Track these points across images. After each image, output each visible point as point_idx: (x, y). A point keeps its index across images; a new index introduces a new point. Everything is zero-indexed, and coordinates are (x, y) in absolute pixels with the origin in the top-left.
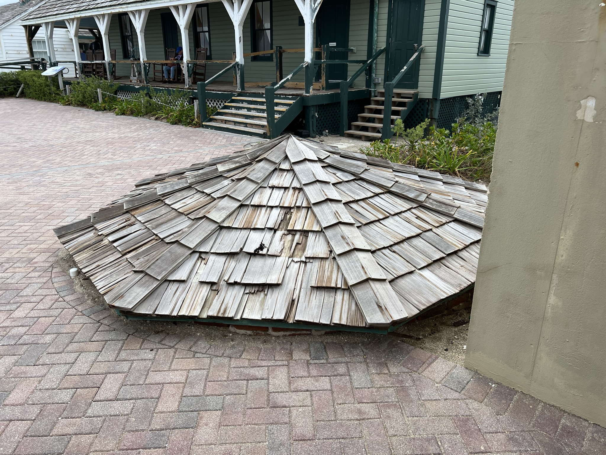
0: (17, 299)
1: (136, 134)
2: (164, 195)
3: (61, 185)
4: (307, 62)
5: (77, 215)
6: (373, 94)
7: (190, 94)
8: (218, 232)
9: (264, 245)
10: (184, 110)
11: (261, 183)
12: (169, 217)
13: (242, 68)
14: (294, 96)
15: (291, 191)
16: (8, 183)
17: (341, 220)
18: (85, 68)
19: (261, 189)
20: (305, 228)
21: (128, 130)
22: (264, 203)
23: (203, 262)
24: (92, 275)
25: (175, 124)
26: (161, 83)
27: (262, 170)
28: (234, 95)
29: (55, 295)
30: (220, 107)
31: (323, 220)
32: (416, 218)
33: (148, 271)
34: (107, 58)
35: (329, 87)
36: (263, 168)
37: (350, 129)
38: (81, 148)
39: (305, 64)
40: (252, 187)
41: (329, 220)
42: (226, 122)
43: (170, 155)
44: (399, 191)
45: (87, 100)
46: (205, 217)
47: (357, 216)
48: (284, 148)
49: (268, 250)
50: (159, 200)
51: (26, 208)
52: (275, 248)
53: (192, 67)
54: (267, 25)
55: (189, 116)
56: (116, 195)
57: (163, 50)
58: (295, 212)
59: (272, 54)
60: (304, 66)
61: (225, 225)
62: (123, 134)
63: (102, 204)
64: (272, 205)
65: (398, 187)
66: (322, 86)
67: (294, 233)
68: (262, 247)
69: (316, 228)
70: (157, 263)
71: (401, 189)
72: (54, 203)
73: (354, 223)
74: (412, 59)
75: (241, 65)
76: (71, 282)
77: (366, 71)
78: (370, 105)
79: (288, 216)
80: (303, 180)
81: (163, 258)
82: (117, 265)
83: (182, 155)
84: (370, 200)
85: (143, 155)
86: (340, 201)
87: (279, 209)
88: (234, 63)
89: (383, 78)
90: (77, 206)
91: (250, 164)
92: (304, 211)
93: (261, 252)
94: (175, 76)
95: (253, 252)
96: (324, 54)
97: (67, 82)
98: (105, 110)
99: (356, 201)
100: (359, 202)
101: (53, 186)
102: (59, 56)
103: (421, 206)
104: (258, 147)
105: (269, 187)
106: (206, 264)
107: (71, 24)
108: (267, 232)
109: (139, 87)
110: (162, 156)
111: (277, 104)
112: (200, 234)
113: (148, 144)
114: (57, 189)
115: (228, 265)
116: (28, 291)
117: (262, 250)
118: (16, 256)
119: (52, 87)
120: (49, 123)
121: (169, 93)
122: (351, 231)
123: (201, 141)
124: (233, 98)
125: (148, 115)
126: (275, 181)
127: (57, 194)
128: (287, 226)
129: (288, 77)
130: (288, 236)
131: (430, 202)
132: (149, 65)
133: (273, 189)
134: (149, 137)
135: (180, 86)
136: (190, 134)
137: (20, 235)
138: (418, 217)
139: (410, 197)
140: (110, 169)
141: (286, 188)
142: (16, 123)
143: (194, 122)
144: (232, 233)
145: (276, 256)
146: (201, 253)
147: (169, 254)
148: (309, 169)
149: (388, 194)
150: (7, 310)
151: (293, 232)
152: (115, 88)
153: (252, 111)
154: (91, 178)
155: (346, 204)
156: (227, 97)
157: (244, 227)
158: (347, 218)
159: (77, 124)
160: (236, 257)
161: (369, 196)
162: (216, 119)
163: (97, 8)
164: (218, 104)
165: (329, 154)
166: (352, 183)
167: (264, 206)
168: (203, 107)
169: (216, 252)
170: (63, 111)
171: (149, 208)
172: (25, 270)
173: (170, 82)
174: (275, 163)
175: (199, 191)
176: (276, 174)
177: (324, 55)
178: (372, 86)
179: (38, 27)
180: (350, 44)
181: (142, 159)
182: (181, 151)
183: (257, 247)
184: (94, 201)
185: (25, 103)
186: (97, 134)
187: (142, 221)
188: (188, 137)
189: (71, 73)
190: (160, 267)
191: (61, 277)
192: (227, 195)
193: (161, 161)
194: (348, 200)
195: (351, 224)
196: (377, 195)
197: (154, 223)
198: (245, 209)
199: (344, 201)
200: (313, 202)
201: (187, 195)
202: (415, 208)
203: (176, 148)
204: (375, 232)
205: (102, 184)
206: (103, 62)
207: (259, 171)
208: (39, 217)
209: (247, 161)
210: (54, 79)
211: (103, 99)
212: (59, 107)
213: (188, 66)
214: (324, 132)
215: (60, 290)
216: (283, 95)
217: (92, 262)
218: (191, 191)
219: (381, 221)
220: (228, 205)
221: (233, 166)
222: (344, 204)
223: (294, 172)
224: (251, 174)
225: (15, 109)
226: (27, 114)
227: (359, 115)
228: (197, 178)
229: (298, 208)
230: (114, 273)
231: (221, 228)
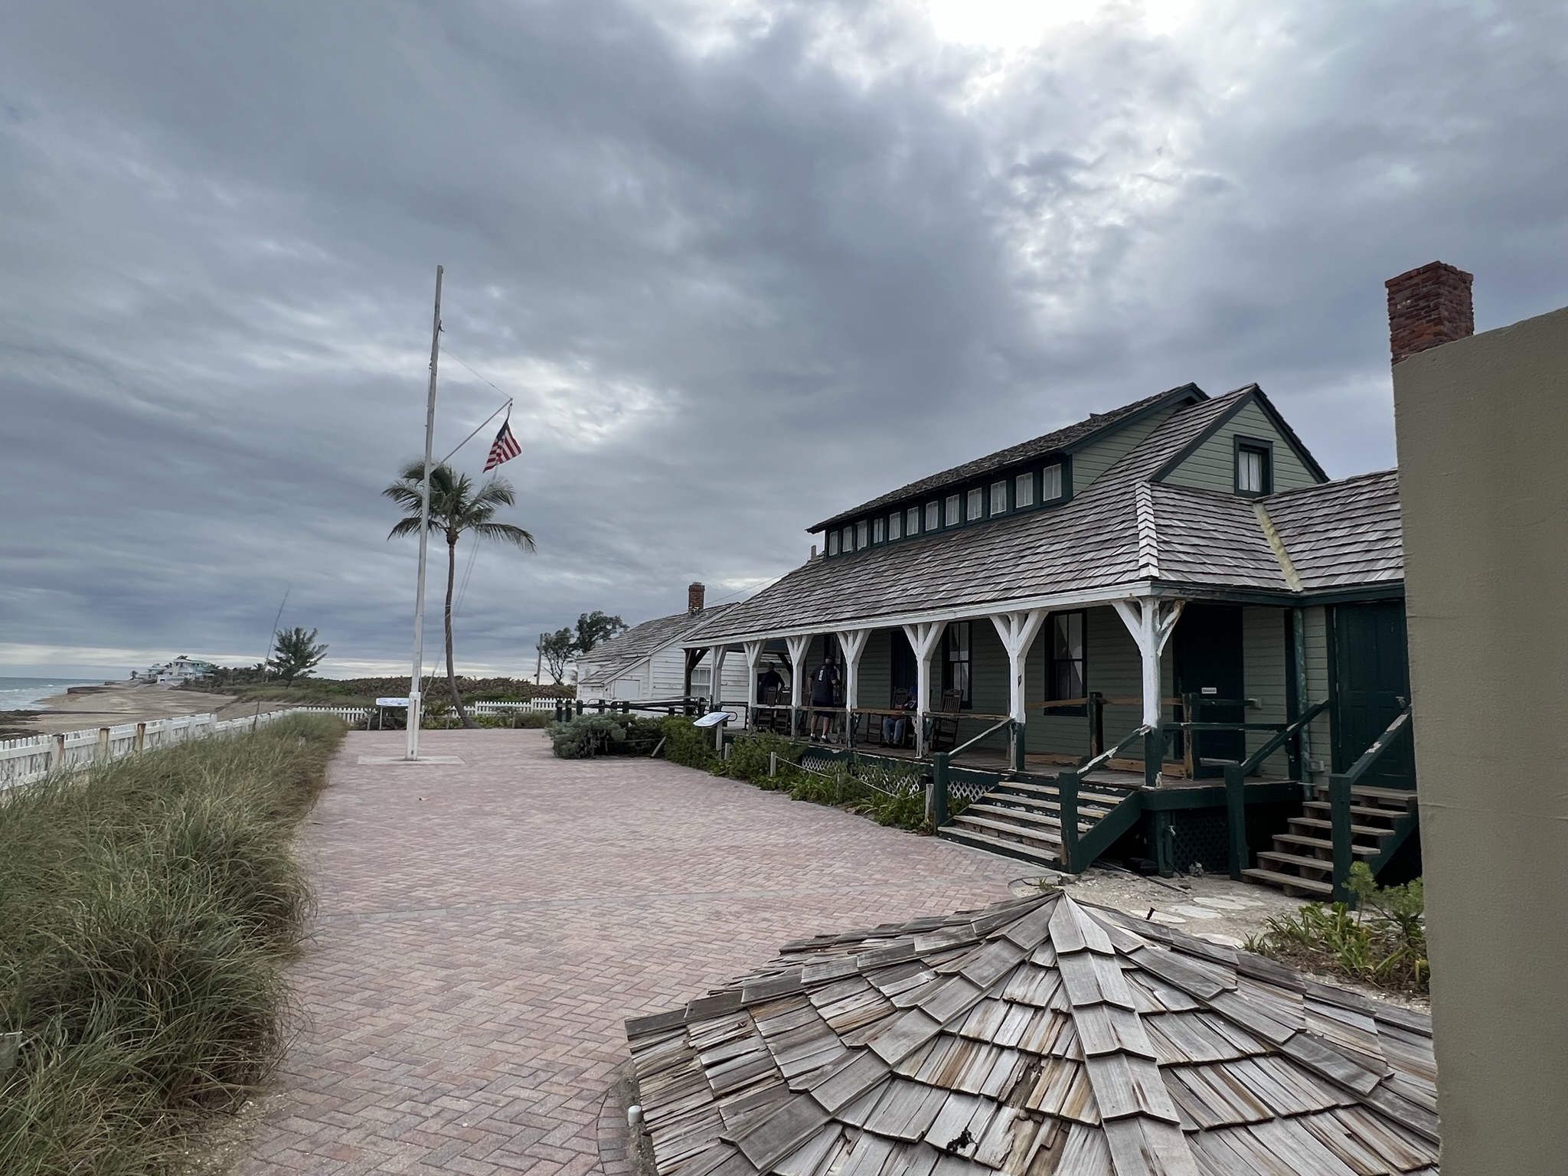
0: (536, 1150)
1: (815, 839)
2: (811, 985)
3: (668, 930)
4: (1148, 727)
5: (676, 993)
6: (1308, 794)
7: (924, 770)
8: (885, 1085)
9: (970, 1134)
10: (906, 801)
11: (988, 988)
12: (811, 1032)
13: (1021, 730)
14: (1123, 790)
15: (1048, 1017)
16: (593, 915)
17: (1144, 1109)
18: (761, 714)
19: (987, 1002)
20: (1063, 1113)
21: (804, 831)
22: (987, 1037)
23: (847, 1148)
24: (656, 1130)
25: (888, 825)
26: (876, 747)
27: (994, 961)
28: (1002, 779)
29: (594, 1155)
30: (977, 798)
31: (1106, 1101)
32: (1348, 1136)
33: (743, 1147)
34: (795, 702)
35: (1201, 773)
36: (997, 956)
37: (1254, 865)
38: (719, 859)
39: (1144, 730)
40: (970, 995)
41: (1117, 1101)
42: (982, 829)
43: (863, 888)
44: (1306, 1055)
45: (751, 769)
46: (866, 1047)
47: (1189, 1103)
48: (1046, 919)
49: (977, 1149)
50: (799, 993)
51: (603, 968)
52: (993, 1148)
53: (931, 723)
54: (1077, 653)
55: (914, 813)
56: (749, 962)
57: (889, 689)
58: (1049, 1067)
59: (1084, 706)
60: (1142, 734)
61: (902, 1071)
62: (794, 838)
63: (720, 977)
64: (1004, 1043)
65: (1302, 1045)
66: (1187, 771)
67: (1038, 1118)
68: (964, 1140)
69: (1087, 1118)
70: (761, 1131)
71: (1311, 1052)
72: (647, 964)
73: (1178, 1120)
74: (1392, 728)
75: (1020, 724)
76: (624, 1134)
77: (1286, 745)
78: (1303, 816)
79: (1033, 1075)
80: (1075, 995)
81: (774, 1122)
82: (701, 1117)
83: (884, 891)
84: (1231, 1067)
85: (816, 883)
86: (1153, 1060)
87: (1017, 1055)
88: (1006, 720)
89: (1329, 762)
90: (680, 976)
91: (976, 943)
92: (1069, 1069)
93: (960, 1151)
94: (902, 736)
95: (944, 1147)
96: (1188, 710)
97: (727, 738)
98: (777, 788)
99: (1194, 1066)
100: (1201, 1070)
101: (656, 930)
102: (727, 693)
103: (1362, 1104)
104: (1001, 908)
105: (1004, 1000)
106: (850, 1154)
107: (751, 648)
108: (983, 1105)
109: (838, 751)
110: (848, 889)
111: (1086, 803)
112: (852, 1083)
113: (831, 862)
114: (660, 938)
115: (892, 1165)
116: (556, 1137)
117: (964, 1146)
118: (561, 1060)
119: (705, 745)
120: (685, 807)
121: (885, 763)
122: (1168, 1140)
123: (928, 865)
124: (1001, 784)
125: (846, 803)
126: (1016, 989)
127: (658, 946)
128: (1026, 1100)
129: (1107, 753)
130: (1026, 1122)
131: (1387, 1099)
132: (860, 717)
133: (1011, 1007)
134: (836, 848)
135: (907, 754)
136: (910, 849)
137: (580, 1019)
138: (1352, 1135)
139: (1333, 1076)
140: (753, 907)
141: (1038, 1009)
142: (637, 805)
143: (922, 825)
144: (914, 1092)
145: (993, 1169)
146: (846, 1126)
147: (787, 1117)
148: (1090, 973)
149: (1279, 1060)
150: (516, 1169)
151: (1036, 1116)
152: (800, 751)
153: (1035, 812)
154: (718, 922)
155: (1168, 1068)
156: (990, 781)
157: (938, 1084)
158: (1161, 1105)
159: (726, 813)
160: (911, 1151)
161: (1227, 1057)
162: (964, 823)
163: (793, 626)
164: (974, 792)
165: (1142, 941)
166: (1191, 1018)
167: (987, 1043)
168: (942, 796)
169: (874, 1130)
170: (713, 786)
171: (781, 1007)
172: (566, 1091)
173: (891, 746)
174: (1022, 950)
175: (872, 987)
176: (1023, 972)
177: (1187, 712)
178: (1305, 776)
179: (704, 651)
180: (1247, 690)
181: (812, 892)
182: (886, 882)
183: (956, 1138)
184: (710, 970)
185: (661, 768)
186: (752, 835)
187: (763, 1034)
188: (905, 854)
189: (739, 721)
190: (766, 1142)
191: (613, 1120)
192: (916, 1007)
193: (844, 900)
194: (1173, 1061)
195: (1171, 1125)
196: (1249, 1057)
197: (782, 1042)
198: (948, 1043)
199: (1161, 1061)
200: (1087, 1052)
201: (851, 991)
202: (1345, 1107)
203: (878, 876)
204: (1231, 1155)
205: (732, 936)
206: (789, 707)
207: (988, 963)
208: (617, 988)
209: (972, 937)
210: (711, 731)
211: (777, 768)
212: (707, 777)
213: (924, 721)
214: (1191, 867)
215: (604, 1147)
216: (1099, 784)
217: (664, 1101)
218: (859, 985)
219: (1250, 1128)
220: (915, 1029)
221: (944, 944)
222: (1161, 1067)
223: (1060, 975)
224: (972, 967)
225: (644, 777)
226: (657, 788)
227: (1275, 837)
228: (875, 959)
229: (1058, 1059)
230: (692, 1133)
231: (894, 1077)
